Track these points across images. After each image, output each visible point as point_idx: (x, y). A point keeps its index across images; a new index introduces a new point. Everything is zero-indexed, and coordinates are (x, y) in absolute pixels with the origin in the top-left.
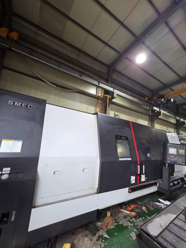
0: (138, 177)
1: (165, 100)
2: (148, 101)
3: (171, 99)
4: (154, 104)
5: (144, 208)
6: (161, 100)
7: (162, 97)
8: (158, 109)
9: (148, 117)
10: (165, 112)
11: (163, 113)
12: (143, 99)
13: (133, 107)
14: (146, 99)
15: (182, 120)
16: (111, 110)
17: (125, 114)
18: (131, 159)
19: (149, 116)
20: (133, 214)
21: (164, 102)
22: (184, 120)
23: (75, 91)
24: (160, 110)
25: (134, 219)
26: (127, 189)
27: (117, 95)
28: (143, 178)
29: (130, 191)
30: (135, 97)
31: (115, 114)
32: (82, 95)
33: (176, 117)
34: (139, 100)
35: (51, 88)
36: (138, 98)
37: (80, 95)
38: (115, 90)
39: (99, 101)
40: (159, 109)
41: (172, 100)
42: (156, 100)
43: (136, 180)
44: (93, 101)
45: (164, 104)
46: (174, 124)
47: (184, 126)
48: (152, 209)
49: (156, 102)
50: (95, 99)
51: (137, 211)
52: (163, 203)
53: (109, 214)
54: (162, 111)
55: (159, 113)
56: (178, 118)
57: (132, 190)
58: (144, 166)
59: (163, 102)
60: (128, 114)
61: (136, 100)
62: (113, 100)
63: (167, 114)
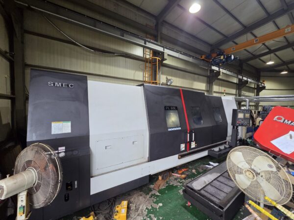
0: (188, 144)
1: (224, 58)
2: (206, 59)
3: (231, 56)
4: (213, 63)
5: (194, 171)
6: (221, 57)
7: (221, 53)
8: (217, 69)
9: (205, 78)
10: (224, 71)
12: (200, 58)
14: (203, 57)
15: (245, 79)
16: (162, 74)
17: (179, 77)
18: (180, 129)
19: (208, 77)
20: (183, 176)
21: (224, 60)
22: (247, 78)
23: (118, 54)
24: (219, 69)
25: (183, 180)
26: (177, 156)
27: (168, 55)
28: (193, 145)
29: (180, 157)
30: (190, 56)
31: (167, 78)
32: (127, 59)
33: (237, 76)
34: (195, 59)
35: (88, 53)
36: (193, 57)
37: (124, 58)
38: (165, 49)
39: (148, 65)
41: (233, 57)
42: (215, 58)
43: (186, 147)
44: (140, 65)
45: (224, 62)
46: (237, 83)
47: (247, 85)
48: (201, 171)
49: (215, 60)
51: (187, 173)
52: (212, 165)
53: (160, 178)
54: (221, 70)
55: (218, 73)
56: (241, 77)
57: (182, 156)
58: (193, 134)
59: (222, 59)
60: (183, 77)
61: (190, 60)
62: (164, 62)
63: (228, 73)
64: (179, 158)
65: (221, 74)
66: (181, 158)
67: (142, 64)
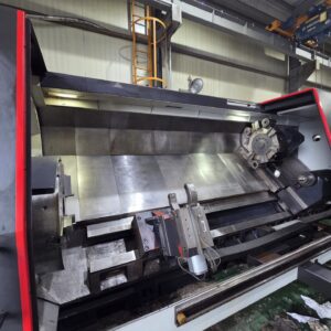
1: (328, 16)
2: (282, 31)
4: (298, 37)
6: (319, 18)
8: (308, 56)
9: (281, 82)
10: (326, 63)
11: (322, 65)
13: (242, 59)
14: (275, 26)
16: (175, 68)
17: (220, 79)
19: (286, 79)
23: (57, 18)
24: (313, 57)
29: (181, 317)
31: (189, 80)
32: (86, 33)
36: (250, 25)
39: (141, 47)
40: (312, 53)
42: (303, 25)
44: (122, 48)
49: (304, 29)
50: (128, 43)
54: (320, 60)
55: (311, 66)
59: (324, 22)
60: (229, 79)
61: (243, 30)
64: (178, 324)
65: (318, 67)
66: (185, 322)
67: (127, 47)
